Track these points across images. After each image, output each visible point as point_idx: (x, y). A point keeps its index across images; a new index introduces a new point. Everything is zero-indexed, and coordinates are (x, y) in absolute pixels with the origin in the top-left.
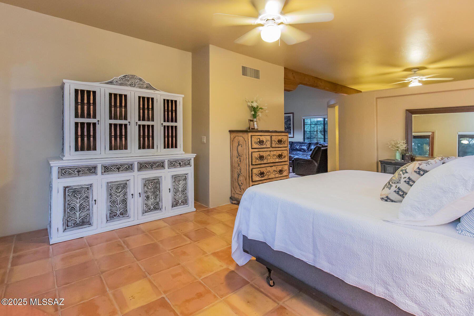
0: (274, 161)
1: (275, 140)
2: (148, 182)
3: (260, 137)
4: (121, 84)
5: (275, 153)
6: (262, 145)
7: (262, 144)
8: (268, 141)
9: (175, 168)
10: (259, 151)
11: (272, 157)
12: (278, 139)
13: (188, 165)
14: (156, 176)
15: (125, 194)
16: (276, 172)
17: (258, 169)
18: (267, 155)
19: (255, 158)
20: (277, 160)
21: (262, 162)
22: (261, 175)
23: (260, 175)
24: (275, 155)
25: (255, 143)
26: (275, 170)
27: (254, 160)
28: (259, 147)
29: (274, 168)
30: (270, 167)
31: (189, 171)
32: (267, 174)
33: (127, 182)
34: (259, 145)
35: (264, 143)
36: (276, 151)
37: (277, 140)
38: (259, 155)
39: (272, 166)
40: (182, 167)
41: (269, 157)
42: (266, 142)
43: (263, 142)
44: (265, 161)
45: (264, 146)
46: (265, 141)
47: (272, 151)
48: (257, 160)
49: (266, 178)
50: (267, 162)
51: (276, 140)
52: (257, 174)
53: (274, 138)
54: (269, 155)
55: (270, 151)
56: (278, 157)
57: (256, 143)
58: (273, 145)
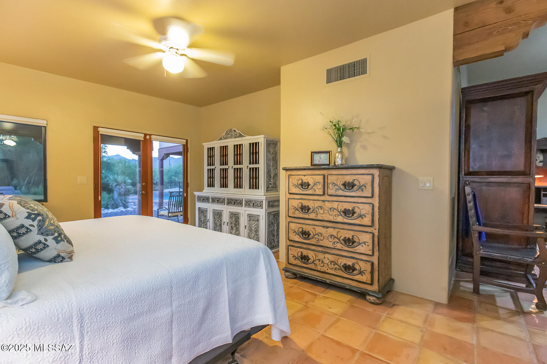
0: (331, 218)
1: (336, 182)
2: (232, 215)
3: (303, 177)
4: (226, 138)
5: (335, 205)
6: (305, 190)
7: (306, 188)
8: (318, 184)
9: (249, 207)
10: (301, 199)
11: (328, 211)
12: (344, 181)
13: (260, 207)
14: (237, 211)
15: (221, 221)
16: (336, 240)
17: (299, 226)
18: (316, 206)
19: (292, 208)
20: (340, 219)
21: (306, 216)
22: (303, 235)
23: (301, 235)
24: (335, 209)
25: (295, 186)
26: (333, 235)
27: (291, 211)
28: (301, 192)
29: (331, 231)
30: (323, 227)
31: (261, 213)
32: (316, 236)
33: (222, 212)
34: (301, 189)
35: (310, 186)
36: (338, 203)
37: (342, 183)
38: (300, 205)
39: (327, 227)
40: (254, 208)
41: (321, 211)
42: (314, 185)
43: (308, 185)
44: (312, 216)
45: (310, 192)
46: (311, 183)
47: (328, 201)
48: (297, 211)
49: (313, 243)
50: (315, 218)
51: (340, 183)
52: (296, 232)
53: (331, 179)
54: (320, 207)
55: (324, 201)
56: (342, 213)
57: (297, 186)
58: (331, 192)
